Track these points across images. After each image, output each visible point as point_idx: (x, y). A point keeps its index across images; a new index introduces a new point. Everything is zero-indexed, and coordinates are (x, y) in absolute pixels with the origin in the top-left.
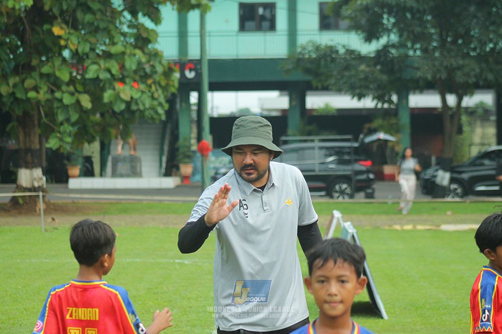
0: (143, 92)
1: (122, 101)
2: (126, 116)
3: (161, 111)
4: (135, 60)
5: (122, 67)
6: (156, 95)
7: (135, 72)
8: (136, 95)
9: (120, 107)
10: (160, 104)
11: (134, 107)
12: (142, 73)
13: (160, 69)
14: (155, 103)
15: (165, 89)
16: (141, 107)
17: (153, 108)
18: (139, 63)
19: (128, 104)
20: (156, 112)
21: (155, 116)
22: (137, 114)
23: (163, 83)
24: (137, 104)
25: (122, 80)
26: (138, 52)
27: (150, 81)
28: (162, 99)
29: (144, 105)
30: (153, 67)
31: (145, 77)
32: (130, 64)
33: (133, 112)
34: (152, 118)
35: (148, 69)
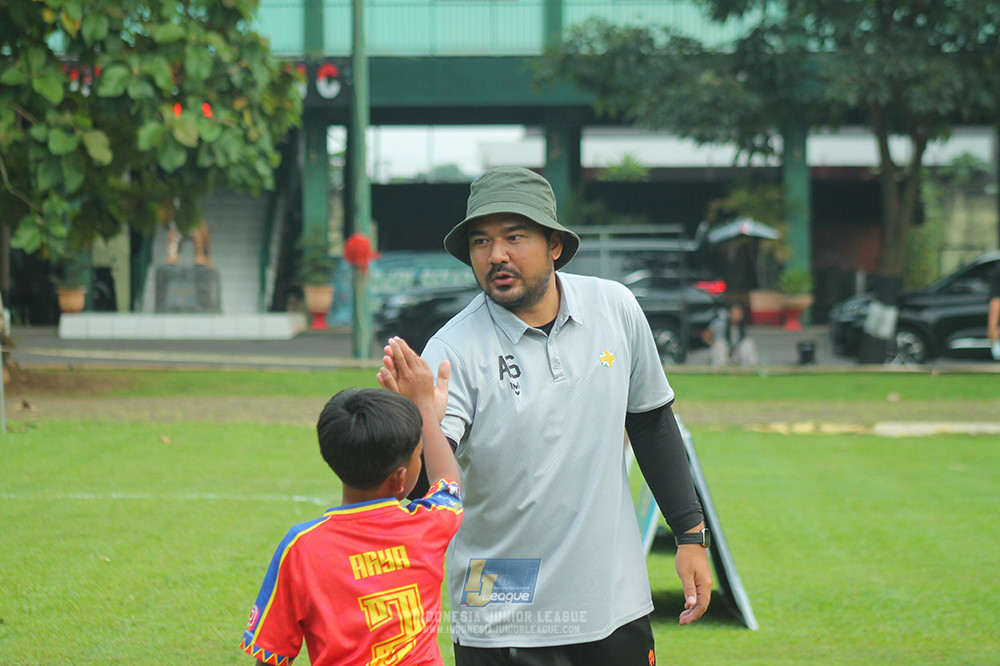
0: (224, 127)
1: (179, 146)
2: (188, 178)
3: (263, 169)
4: (207, 56)
5: (180, 72)
6: (253, 134)
7: (209, 83)
8: (210, 134)
9: (174, 160)
10: (263, 154)
11: (205, 160)
12: (223, 85)
13: (262, 77)
14: (252, 151)
15: (272, 120)
16: (221, 161)
17: (246, 163)
18: (217, 63)
19: (192, 153)
20: (254, 172)
21: (252, 181)
22: (212, 176)
23: (269, 109)
24: (211, 153)
25: (180, 100)
26: (215, 40)
27: (239, 104)
28: (266, 144)
29: (227, 155)
30: (248, 71)
31: (230, 93)
32: (198, 66)
33: (202, 172)
34: (245, 185)
35: (237, 77)
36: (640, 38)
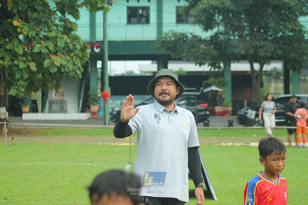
0: (68, 61)
1: (55, 66)
2: (58, 75)
3: (79, 72)
4: (63, 41)
5: (56, 46)
6: (76, 63)
7: (63, 49)
8: (64, 63)
9: (54, 70)
10: (79, 68)
11: (62, 70)
12: (68, 49)
13: (78, 47)
14: (76, 67)
15: (81, 59)
16: (67, 70)
17: (74, 71)
18: (66, 43)
19: (59, 68)
20: (76, 73)
21: (76, 76)
22: (65, 74)
23: (80, 55)
24: (64, 68)
25: (55, 54)
26: (65, 37)
27: (72, 54)
28: (80, 65)
29: (69, 69)
30: (74, 45)
31: (69, 51)
32: (61, 44)
33: (62, 73)
34: (74, 77)
35: (71, 47)
36: (184, 35)
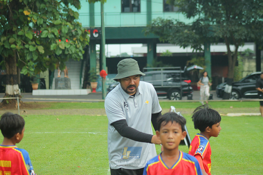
0: (71, 45)
1: (60, 49)
2: (63, 57)
3: (80, 54)
4: (67, 28)
5: (60, 32)
6: (78, 46)
7: (67, 34)
8: (68, 46)
9: (59, 52)
10: (80, 51)
11: (66, 53)
12: (71, 35)
13: (80, 33)
14: (78, 50)
15: (82, 43)
16: (70, 53)
17: (76, 53)
18: (69, 29)
19: (64, 51)
20: (78, 55)
21: (78, 57)
22: (68, 56)
23: (82, 40)
24: (68, 51)
25: (60, 38)
26: (69, 24)
27: (74, 39)
28: (81, 48)
29: (72, 51)
30: (76, 31)
31: (72, 37)
32: (65, 30)
33: (66, 55)
34: (76, 58)
35: (74, 33)
36: (170, 22)
